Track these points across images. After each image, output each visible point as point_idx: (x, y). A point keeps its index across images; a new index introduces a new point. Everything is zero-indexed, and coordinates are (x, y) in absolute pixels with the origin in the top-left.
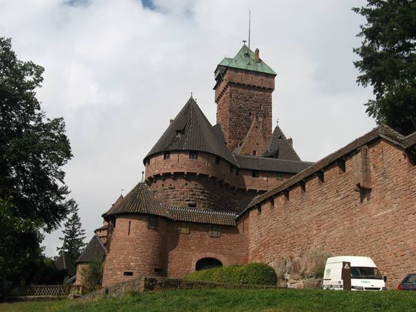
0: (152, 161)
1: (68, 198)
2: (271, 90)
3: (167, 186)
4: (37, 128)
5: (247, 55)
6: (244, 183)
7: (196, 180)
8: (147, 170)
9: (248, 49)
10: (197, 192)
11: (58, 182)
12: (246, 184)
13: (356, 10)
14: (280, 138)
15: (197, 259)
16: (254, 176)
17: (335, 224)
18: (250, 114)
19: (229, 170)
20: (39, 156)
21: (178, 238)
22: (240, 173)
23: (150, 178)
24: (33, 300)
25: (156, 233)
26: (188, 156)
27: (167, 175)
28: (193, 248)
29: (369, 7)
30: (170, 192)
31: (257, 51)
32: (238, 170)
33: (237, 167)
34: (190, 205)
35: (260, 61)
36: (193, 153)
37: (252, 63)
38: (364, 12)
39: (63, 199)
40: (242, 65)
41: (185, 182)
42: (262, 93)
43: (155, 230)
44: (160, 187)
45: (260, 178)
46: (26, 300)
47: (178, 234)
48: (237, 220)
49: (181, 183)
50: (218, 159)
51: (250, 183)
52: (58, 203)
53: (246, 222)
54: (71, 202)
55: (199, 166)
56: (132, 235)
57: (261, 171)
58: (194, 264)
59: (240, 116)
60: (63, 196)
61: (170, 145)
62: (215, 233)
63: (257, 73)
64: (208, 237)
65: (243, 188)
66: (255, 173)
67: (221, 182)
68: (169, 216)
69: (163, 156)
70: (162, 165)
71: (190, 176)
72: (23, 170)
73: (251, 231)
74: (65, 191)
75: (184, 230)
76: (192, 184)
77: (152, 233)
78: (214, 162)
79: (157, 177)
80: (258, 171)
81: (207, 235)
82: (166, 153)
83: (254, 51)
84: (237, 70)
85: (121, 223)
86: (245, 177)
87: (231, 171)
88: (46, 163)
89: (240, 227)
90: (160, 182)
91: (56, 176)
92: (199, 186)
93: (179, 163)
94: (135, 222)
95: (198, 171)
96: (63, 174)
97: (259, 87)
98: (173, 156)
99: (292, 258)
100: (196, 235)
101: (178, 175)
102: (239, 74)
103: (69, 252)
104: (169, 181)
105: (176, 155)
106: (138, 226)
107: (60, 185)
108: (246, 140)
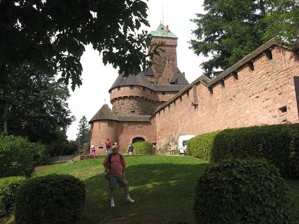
0: (113, 91)
1: (71, 115)
2: (176, 46)
3: (120, 103)
4: (53, 84)
5: (162, 29)
6: (158, 98)
7: (134, 99)
8: (111, 96)
9: (163, 25)
10: (135, 105)
11: (65, 108)
12: (160, 98)
13: (191, 20)
14: (178, 72)
15: (132, 139)
16: (163, 94)
17: (186, 120)
18: (166, 59)
19: (150, 93)
20: (56, 97)
21: (123, 129)
22: (156, 93)
23: (112, 100)
24: (58, 163)
25: (112, 128)
26: (129, 88)
27: (120, 98)
28: (130, 133)
29: (197, 19)
30: (122, 106)
31: (167, 26)
32: (155, 92)
33: (154, 91)
34: (132, 112)
35: (169, 31)
36: (131, 86)
37: (165, 33)
38: (195, 21)
39: (68, 115)
40: (160, 35)
41: (129, 100)
42: (171, 48)
43: (112, 127)
44: (117, 104)
45: (166, 95)
46: (55, 163)
47: (123, 127)
48: (150, 119)
49: (127, 101)
50: (144, 88)
51: (161, 97)
52: (67, 118)
53: (154, 119)
54: (72, 117)
55: (135, 92)
56: (101, 130)
57: (167, 92)
58: (131, 140)
59: (161, 61)
60: (68, 114)
61: (120, 83)
62: (140, 126)
63: (168, 38)
64: (137, 128)
65: (158, 100)
66: (163, 93)
67: (147, 99)
68: (118, 120)
69: (117, 89)
70: (117, 93)
71: (131, 98)
72: (49, 103)
73: (157, 123)
74: (69, 112)
75: (125, 125)
76: (132, 101)
77: (110, 128)
78: (142, 89)
79: (115, 99)
80: (165, 92)
81: (137, 127)
82: (119, 87)
83: (166, 26)
84: (157, 37)
85: (96, 124)
86: (159, 95)
87: (152, 93)
88: (59, 100)
89: (152, 122)
90: (117, 101)
91: (64, 105)
92: (136, 102)
93: (125, 91)
94: (102, 124)
95: (135, 95)
96: (67, 104)
97: (169, 45)
98: (122, 89)
99: (172, 136)
100: (131, 127)
101: (125, 98)
102: (159, 39)
103: (83, 136)
104: (121, 101)
105: (123, 88)
106: (104, 125)
107: (67, 109)
108: (164, 74)
